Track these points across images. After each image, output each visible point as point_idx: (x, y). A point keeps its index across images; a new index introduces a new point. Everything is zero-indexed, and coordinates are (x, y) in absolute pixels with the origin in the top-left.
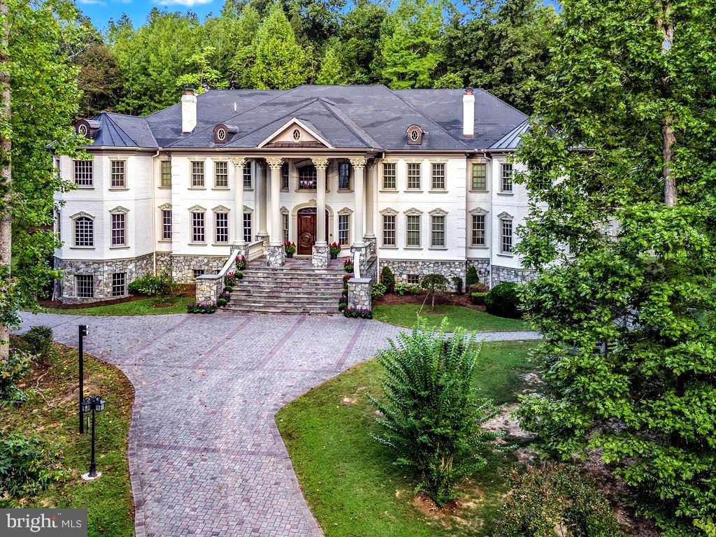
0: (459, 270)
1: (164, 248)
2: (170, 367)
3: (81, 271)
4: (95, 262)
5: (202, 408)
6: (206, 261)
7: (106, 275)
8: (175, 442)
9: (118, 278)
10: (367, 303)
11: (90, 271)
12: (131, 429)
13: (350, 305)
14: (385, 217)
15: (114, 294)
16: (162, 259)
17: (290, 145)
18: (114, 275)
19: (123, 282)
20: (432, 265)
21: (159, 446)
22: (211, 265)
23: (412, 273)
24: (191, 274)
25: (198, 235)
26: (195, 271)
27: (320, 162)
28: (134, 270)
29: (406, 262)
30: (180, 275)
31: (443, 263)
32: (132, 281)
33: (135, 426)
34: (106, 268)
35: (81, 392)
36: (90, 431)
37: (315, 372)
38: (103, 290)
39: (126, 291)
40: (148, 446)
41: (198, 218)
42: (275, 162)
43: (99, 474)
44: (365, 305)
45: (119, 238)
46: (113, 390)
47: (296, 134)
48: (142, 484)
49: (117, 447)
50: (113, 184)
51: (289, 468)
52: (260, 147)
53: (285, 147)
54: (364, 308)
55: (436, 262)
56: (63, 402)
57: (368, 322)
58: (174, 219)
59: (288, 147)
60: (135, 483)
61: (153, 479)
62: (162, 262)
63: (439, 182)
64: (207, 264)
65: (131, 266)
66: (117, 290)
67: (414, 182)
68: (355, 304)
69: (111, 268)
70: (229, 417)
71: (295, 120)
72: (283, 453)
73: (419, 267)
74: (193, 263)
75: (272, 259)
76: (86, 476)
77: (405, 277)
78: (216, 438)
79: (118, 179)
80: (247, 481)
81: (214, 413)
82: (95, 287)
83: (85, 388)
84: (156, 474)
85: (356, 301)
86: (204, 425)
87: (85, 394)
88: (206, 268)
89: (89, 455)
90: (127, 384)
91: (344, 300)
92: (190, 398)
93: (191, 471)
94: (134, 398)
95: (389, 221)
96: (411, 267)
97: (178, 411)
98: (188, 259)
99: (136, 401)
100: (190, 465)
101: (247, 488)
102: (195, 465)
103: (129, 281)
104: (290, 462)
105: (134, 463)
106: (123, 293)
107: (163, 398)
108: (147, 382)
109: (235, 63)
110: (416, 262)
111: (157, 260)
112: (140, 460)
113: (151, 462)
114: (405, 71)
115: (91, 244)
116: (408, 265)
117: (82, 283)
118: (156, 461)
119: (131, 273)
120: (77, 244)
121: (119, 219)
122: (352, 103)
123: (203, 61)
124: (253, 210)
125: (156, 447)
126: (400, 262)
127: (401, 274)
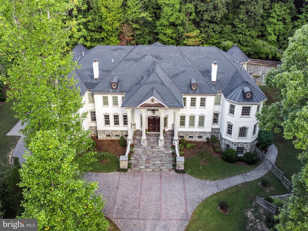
0: (208, 135)
1: (92, 124)
6: (111, 132)
13: (177, 168)
14: (181, 117)
16: (92, 128)
17: (150, 105)
20: (198, 133)
22: (113, 133)
23: (190, 136)
24: (105, 136)
25: (107, 122)
26: (107, 135)
29: (188, 132)
30: (101, 136)
31: (202, 132)
41: (107, 117)
47: (153, 101)
52: (138, 107)
53: (148, 106)
54: (182, 169)
55: (200, 132)
58: (97, 117)
62: (92, 129)
63: (203, 104)
64: (111, 133)
67: (193, 104)
68: (179, 167)
73: (193, 134)
74: (106, 133)
75: (143, 144)
77: (188, 137)
88: (111, 134)
91: (174, 165)
95: (183, 118)
98: (104, 131)
110: (192, 132)
116: (189, 133)
122: (162, 59)
126: (186, 132)
127: (186, 136)
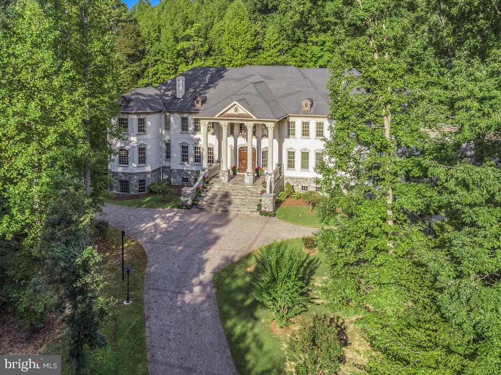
1: (166, 164)
2: (166, 244)
3: (122, 178)
4: (129, 174)
5: (179, 270)
6: (189, 173)
7: (135, 181)
8: (165, 288)
9: (142, 182)
10: (272, 208)
11: (127, 179)
12: (145, 280)
13: (263, 209)
14: (289, 152)
15: (140, 191)
16: (166, 170)
17: (233, 116)
18: (140, 181)
19: (144, 184)
21: (158, 290)
22: (191, 175)
23: (304, 185)
25: (185, 158)
26: (183, 178)
27: (249, 125)
28: (150, 178)
29: (300, 179)
30: (175, 180)
32: (149, 184)
33: (147, 278)
34: (135, 177)
35: (123, 258)
36: (127, 279)
37: (236, 251)
38: (134, 189)
39: (146, 189)
40: (153, 289)
41: (185, 149)
42: (224, 124)
43: (131, 302)
44: (270, 209)
45: (142, 160)
46: (138, 257)
47: (236, 110)
48: (149, 308)
49: (139, 289)
50: (139, 131)
51: (215, 305)
52: (216, 117)
53: (230, 117)
54: (270, 210)
56: (114, 262)
57: (272, 219)
58: (172, 149)
59: (232, 117)
60: (146, 308)
61: (154, 306)
63: (320, 133)
65: (149, 176)
66: (142, 189)
67: (305, 133)
68: (265, 208)
69: (138, 177)
70: (191, 275)
71: (235, 102)
72: (214, 296)
73: (308, 182)
74: (182, 174)
75: (223, 178)
76: (125, 303)
77: (300, 187)
78: (184, 287)
79: (142, 128)
80: (195, 310)
81: (184, 273)
82: (130, 187)
83: (125, 256)
84: (156, 303)
85: (266, 206)
86: (179, 279)
87: (125, 259)
88: (189, 177)
89: (127, 292)
90: (144, 255)
91: (260, 205)
92: (174, 263)
93: (171, 303)
94: (147, 262)
95: (291, 154)
96: (304, 182)
97: (168, 270)
98: (179, 171)
99: (149, 264)
100: (171, 300)
101: (195, 313)
102: (173, 300)
103: (148, 183)
104: (216, 302)
105: (146, 297)
106: (144, 191)
107: (161, 263)
108: (154, 253)
109: (212, 34)
110: (306, 179)
111: (163, 171)
112: (149, 296)
113: (154, 297)
114: (317, 40)
115: (128, 164)
116: (302, 180)
117: (123, 184)
118: (156, 297)
119: (149, 179)
120: (120, 163)
121: (142, 150)
122: (274, 79)
123: (193, 34)
124: (214, 146)
125: (156, 290)
126: (297, 178)
127: (298, 185)
